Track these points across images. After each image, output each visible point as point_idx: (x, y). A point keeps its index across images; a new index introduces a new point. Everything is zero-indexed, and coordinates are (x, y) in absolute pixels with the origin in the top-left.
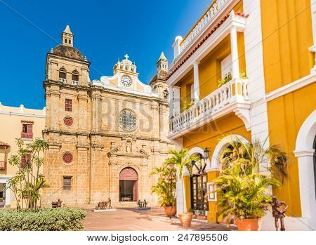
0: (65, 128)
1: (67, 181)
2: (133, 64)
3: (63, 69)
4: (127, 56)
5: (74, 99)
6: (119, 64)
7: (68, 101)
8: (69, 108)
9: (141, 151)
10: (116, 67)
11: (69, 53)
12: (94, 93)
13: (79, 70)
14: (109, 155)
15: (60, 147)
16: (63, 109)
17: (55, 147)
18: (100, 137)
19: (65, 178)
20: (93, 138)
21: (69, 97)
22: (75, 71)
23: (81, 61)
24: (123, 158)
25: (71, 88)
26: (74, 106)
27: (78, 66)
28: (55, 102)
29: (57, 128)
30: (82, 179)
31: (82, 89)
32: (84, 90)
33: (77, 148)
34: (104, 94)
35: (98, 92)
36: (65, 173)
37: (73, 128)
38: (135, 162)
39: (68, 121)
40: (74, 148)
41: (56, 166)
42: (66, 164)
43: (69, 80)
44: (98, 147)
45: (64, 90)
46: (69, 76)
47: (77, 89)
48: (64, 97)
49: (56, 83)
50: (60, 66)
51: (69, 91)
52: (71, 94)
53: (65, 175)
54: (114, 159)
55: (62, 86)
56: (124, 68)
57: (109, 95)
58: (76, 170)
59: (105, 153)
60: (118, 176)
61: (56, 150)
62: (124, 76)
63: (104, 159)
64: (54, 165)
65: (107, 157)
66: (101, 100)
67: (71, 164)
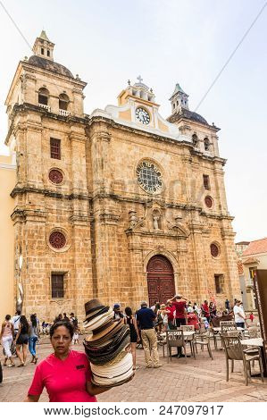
0: (52, 187)
1: (58, 280)
3: (43, 89)
5: (64, 139)
7: (55, 144)
8: (55, 153)
9: (176, 228)
12: (97, 129)
13: (69, 93)
14: (129, 233)
15: (47, 219)
16: (47, 155)
17: (37, 219)
18: (112, 201)
19: (54, 275)
21: (56, 135)
22: (63, 95)
23: (73, 79)
24: (150, 240)
25: (60, 119)
26: (64, 150)
27: (67, 87)
29: (39, 185)
30: (84, 276)
31: (75, 121)
32: (79, 125)
33: (72, 221)
34: (113, 133)
35: (104, 128)
36: (55, 266)
37: (64, 189)
38: (169, 246)
39: (56, 175)
40: (67, 222)
41: (40, 254)
42: (55, 250)
43: (55, 108)
44: (109, 220)
45: (48, 124)
46: (54, 102)
47: (69, 122)
48: (47, 135)
49: (37, 109)
50: (40, 85)
51: (55, 126)
52: (58, 130)
53: (54, 269)
54: (136, 240)
56: (138, 95)
57: (120, 135)
58: (73, 261)
59: (121, 231)
60: (145, 270)
61: (39, 224)
62: (138, 107)
63: (119, 240)
64: (36, 251)
65: (124, 238)
66: (109, 140)
67: (63, 250)
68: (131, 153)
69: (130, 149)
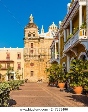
0: (31, 54)
1: (32, 72)
2: (56, 25)
4: (53, 23)
5: (34, 43)
6: (50, 26)
7: (32, 44)
8: (32, 47)
10: (49, 28)
11: (32, 26)
12: (40, 40)
13: (35, 32)
14: (46, 63)
15: (29, 61)
16: (30, 47)
17: (28, 61)
18: (43, 56)
19: (31, 72)
20: (40, 57)
22: (34, 33)
23: (36, 28)
25: (32, 39)
26: (34, 45)
27: (35, 30)
28: (27, 45)
29: (28, 55)
30: (37, 72)
31: (36, 39)
32: (37, 39)
33: (35, 61)
34: (44, 40)
35: (42, 40)
36: (31, 70)
37: (34, 54)
39: (32, 51)
40: (34, 61)
41: (28, 68)
42: (31, 67)
43: (32, 36)
44: (42, 60)
45: (30, 40)
46: (32, 35)
47: (35, 39)
48: (30, 43)
49: (27, 38)
50: (29, 32)
52: (32, 41)
55: (29, 39)
56: (52, 28)
57: (46, 40)
58: (35, 69)
59: (45, 62)
61: (28, 62)
62: (52, 31)
63: (44, 65)
64: (27, 67)
65: (46, 64)
66: (43, 42)
67: (33, 67)
68: (49, 44)
69: (49, 43)
